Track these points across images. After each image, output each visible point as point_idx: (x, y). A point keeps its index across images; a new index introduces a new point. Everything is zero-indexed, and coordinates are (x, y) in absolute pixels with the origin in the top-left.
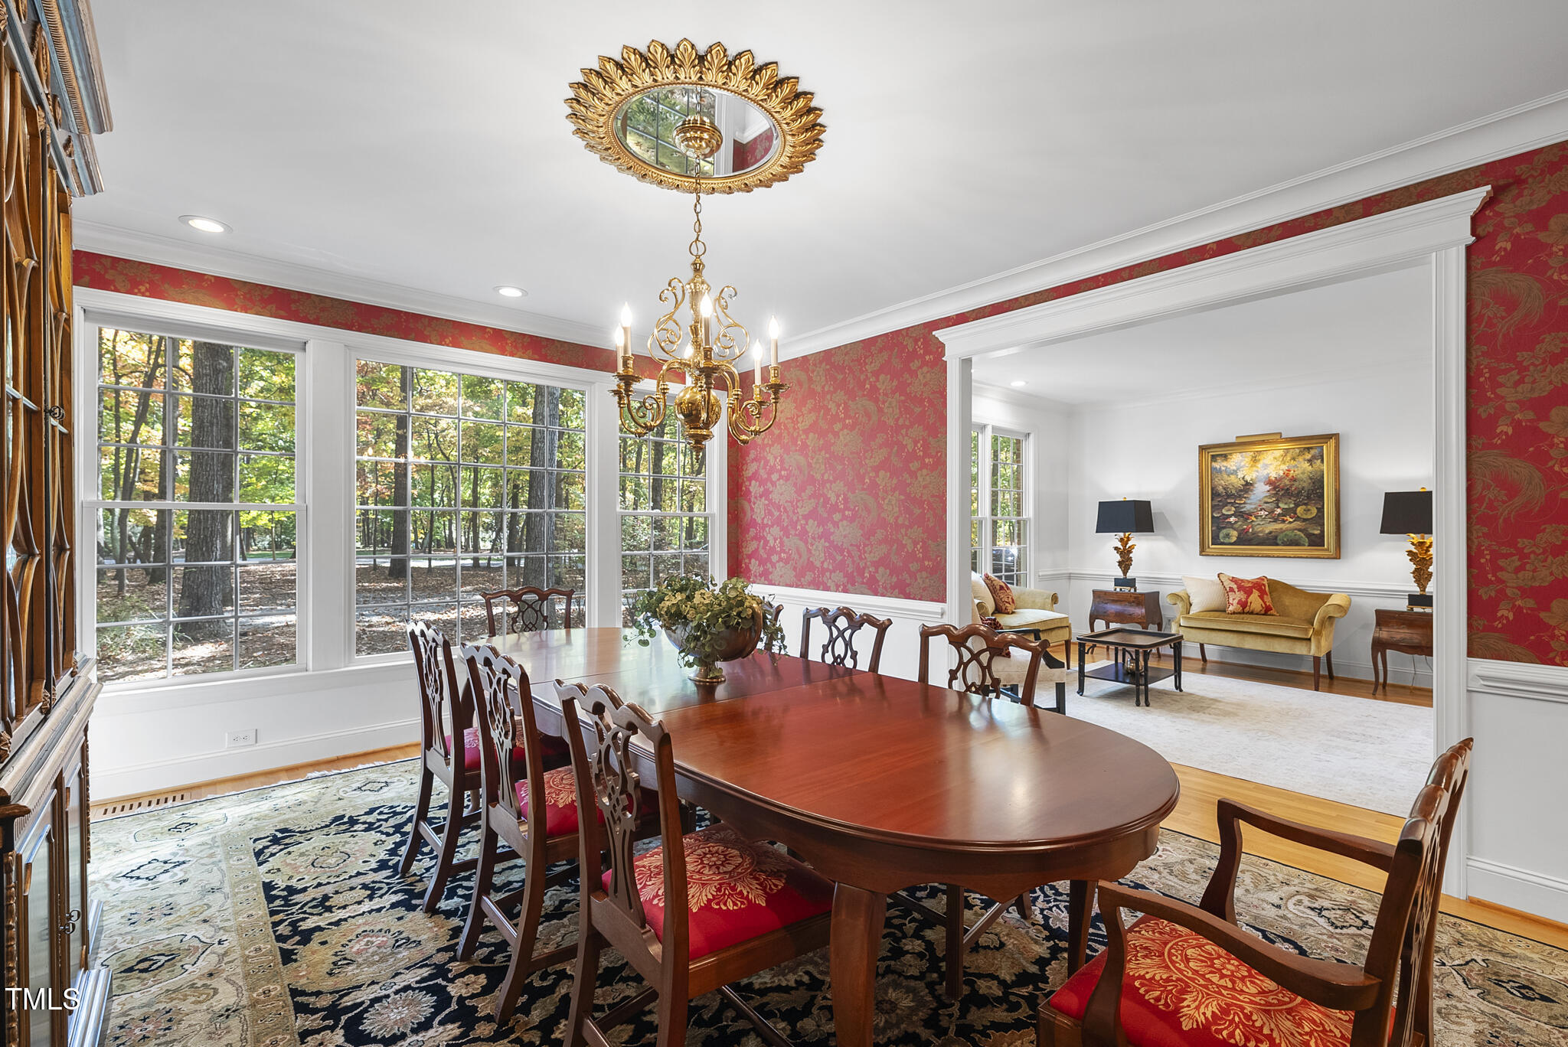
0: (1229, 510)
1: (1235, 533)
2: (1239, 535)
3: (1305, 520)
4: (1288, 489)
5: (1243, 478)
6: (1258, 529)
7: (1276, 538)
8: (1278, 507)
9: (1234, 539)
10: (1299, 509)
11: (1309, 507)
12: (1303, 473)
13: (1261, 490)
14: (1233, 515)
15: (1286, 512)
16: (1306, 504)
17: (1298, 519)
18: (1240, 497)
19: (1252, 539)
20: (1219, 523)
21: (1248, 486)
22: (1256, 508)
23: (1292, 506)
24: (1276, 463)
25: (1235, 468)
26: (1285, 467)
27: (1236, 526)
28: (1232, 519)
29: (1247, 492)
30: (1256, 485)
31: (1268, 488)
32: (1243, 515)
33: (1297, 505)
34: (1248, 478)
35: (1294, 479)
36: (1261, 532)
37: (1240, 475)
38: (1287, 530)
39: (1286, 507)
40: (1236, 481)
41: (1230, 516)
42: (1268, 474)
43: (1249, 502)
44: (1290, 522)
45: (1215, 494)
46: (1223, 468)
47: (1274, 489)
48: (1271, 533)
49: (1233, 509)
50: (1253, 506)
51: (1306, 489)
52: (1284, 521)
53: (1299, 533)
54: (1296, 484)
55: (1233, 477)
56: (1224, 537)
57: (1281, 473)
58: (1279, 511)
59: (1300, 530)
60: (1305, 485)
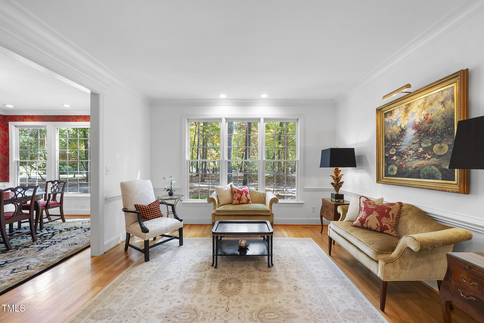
0: (393, 151)
1: (396, 168)
2: (398, 169)
3: (439, 157)
4: (427, 130)
5: (400, 126)
6: (408, 164)
7: (419, 172)
8: (421, 146)
9: (395, 172)
10: (435, 147)
11: (442, 145)
12: (438, 115)
13: (411, 133)
14: (395, 154)
15: (427, 150)
16: (440, 142)
17: (434, 155)
18: (398, 141)
19: (405, 173)
20: (388, 160)
21: (403, 131)
22: (407, 149)
23: (430, 144)
24: (419, 110)
25: (395, 120)
26: (424, 113)
27: (396, 163)
28: (395, 158)
29: (402, 137)
30: (407, 131)
31: (414, 131)
32: (400, 154)
33: (433, 144)
34: (403, 126)
35: (431, 122)
36: (411, 167)
37: (399, 125)
38: (426, 165)
39: (426, 146)
40: (396, 129)
41: (393, 156)
42: (414, 120)
43: (403, 144)
44: (429, 159)
45: (386, 141)
46: (390, 121)
47: (418, 132)
48: (416, 168)
49: (395, 150)
50: (405, 147)
51: (440, 129)
52: (424, 158)
53: (434, 168)
54: (433, 125)
55: (395, 126)
56: (391, 171)
57: (423, 117)
58: (421, 150)
59: (435, 165)
60: (439, 125)
